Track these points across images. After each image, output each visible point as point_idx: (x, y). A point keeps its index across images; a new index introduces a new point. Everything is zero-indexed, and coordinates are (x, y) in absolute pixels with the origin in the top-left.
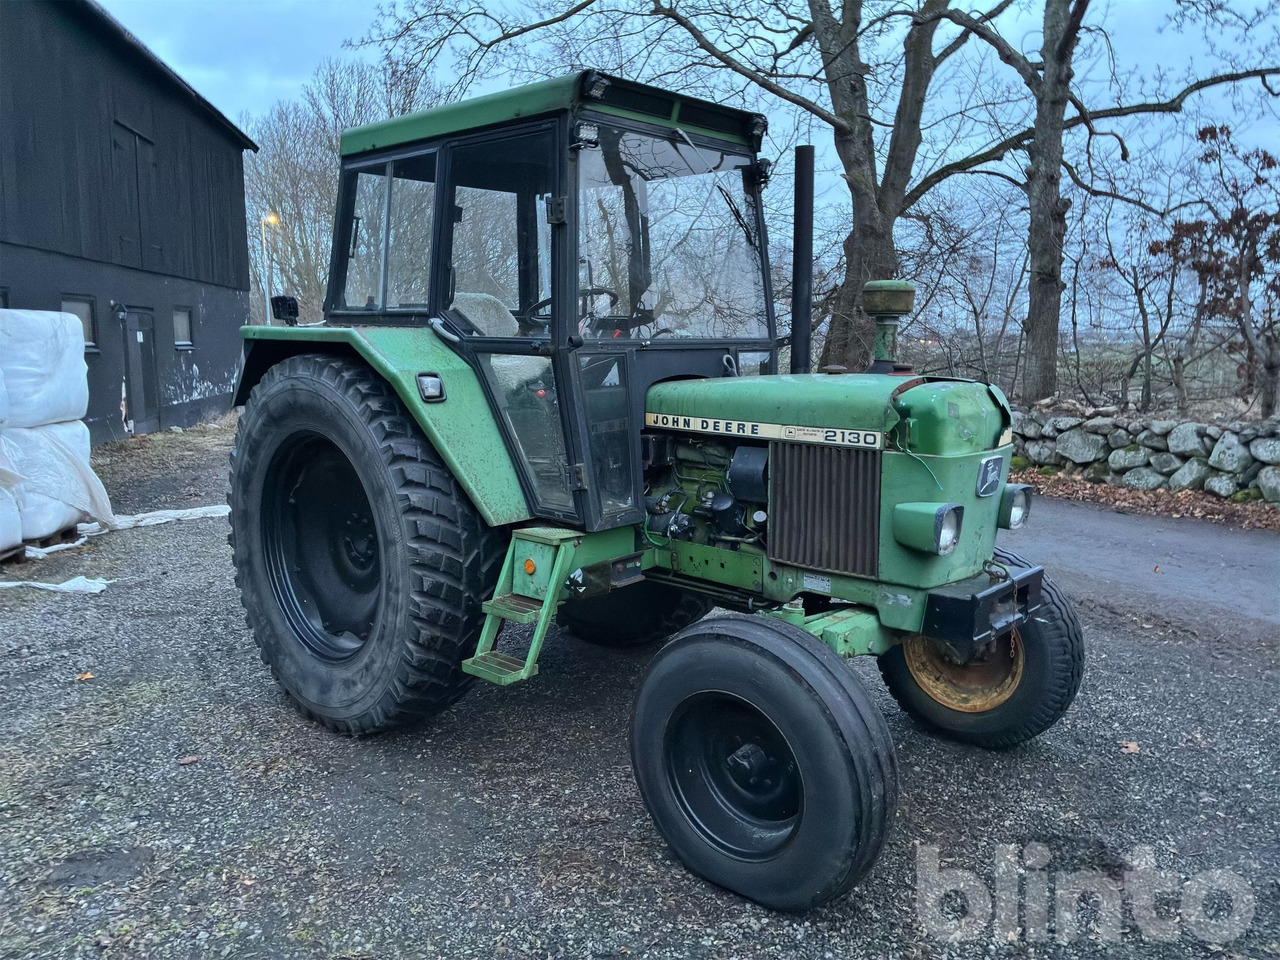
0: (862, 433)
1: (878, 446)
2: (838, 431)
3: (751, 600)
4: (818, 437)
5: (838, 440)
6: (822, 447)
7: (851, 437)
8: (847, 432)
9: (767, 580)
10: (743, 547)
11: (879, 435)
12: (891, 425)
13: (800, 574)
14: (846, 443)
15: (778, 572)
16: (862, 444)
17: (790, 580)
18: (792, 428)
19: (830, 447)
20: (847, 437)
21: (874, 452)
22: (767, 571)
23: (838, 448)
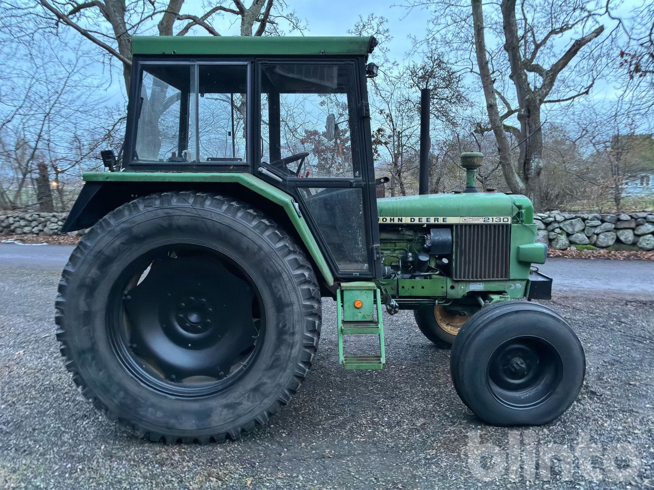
0: (502, 218)
1: (509, 222)
2: (490, 217)
3: (437, 301)
4: (480, 221)
5: (490, 222)
6: (482, 225)
7: (497, 220)
8: (494, 218)
9: (449, 290)
10: (434, 276)
11: (510, 218)
12: (515, 213)
13: (468, 284)
14: (494, 222)
15: (456, 285)
16: (502, 222)
17: (462, 288)
18: (466, 218)
19: (486, 225)
20: (494, 220)
21: (507, 225)
22: (449, 286)
23: (490, 225)
